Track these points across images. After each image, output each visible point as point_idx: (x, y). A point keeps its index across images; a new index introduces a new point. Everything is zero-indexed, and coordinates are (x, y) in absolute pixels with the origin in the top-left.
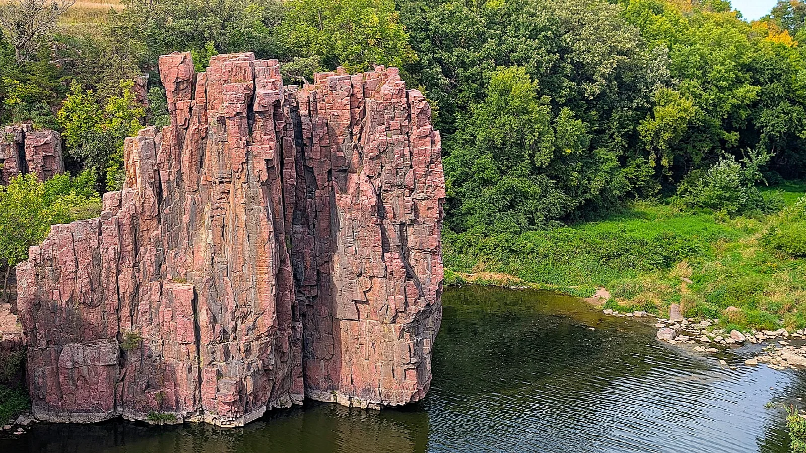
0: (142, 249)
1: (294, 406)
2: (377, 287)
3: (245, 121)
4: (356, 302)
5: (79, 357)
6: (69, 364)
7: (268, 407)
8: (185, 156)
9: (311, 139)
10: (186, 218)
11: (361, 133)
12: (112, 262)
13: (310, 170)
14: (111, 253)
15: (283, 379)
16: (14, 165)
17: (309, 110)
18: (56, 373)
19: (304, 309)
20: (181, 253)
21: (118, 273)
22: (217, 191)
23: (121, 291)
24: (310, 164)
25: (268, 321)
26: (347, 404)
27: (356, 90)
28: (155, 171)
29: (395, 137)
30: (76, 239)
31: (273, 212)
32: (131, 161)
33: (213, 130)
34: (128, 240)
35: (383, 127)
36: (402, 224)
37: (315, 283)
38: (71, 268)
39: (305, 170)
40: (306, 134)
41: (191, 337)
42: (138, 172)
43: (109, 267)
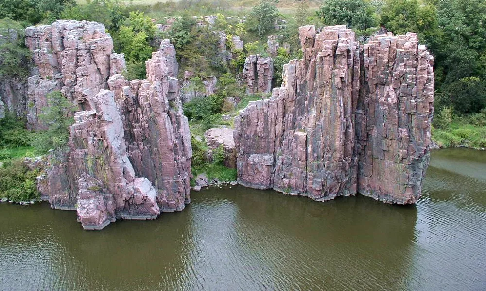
0: (287, 115)
1: (351, 196)
2: (394, 145)
3: (332, 59)
4: (384, 151)
5: (256, 160)
6: (252, 163)
7: (337, 194)
8: (308, 74)
9: (368, 68)
10: (306, 102)
11: (393, 66)
12: (273, 120)
13: (367, 83)
14: (273, 116)
15: (345, 183)
16: (252, 72)
17: (369, 54)
18: (246, 166)
19: (360, 150)
20: (304, 119)
21: (276, 124)
22: (319, 90)
23: (276, 133)
24: (367, 80)
25: (338, 155)
26: (377, 199)
27: (392, 44)
28: (295, 80)
29: (408, 69)
30: (258, 108)
31: (344, 103)
32: (285, 75)
33: (318, 63)
34: (281, 109)
35: (403, 64)
36: (409, 114)
37: (365, 139)
38: (256, 121)
39: (364, 83)
40: (365, 65)
41: (303, 158)
42: (287, 80)
43: (272, 121)
